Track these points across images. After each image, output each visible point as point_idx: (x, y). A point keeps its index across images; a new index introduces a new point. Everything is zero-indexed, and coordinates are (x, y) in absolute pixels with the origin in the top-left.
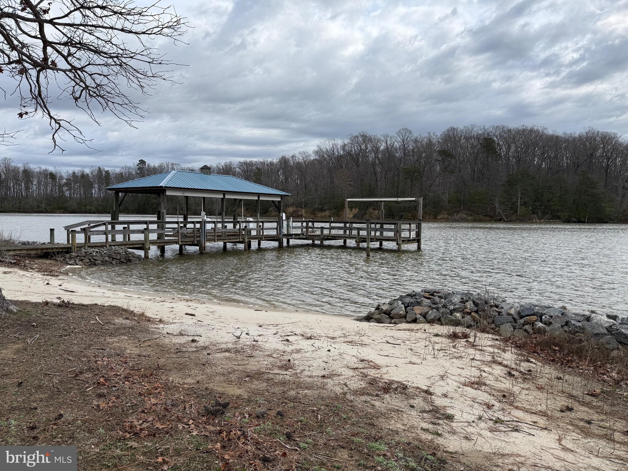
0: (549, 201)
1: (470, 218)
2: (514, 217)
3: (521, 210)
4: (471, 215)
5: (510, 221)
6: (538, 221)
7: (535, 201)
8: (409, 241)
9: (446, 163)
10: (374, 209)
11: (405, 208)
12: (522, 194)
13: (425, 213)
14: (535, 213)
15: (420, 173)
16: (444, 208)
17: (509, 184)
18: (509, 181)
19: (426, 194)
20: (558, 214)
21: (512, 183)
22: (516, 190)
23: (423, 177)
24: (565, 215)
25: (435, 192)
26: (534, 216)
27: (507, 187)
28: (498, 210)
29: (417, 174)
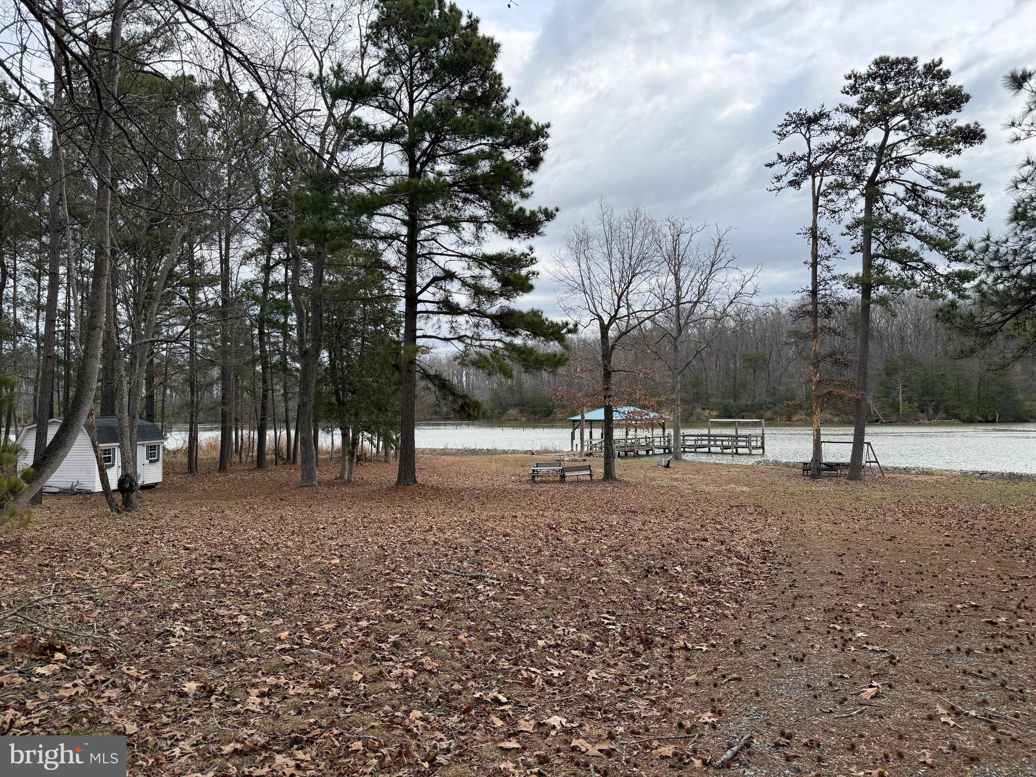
0: (941, 395)
1: (836, 419)
2: (894, 418)
3: (903, 407)
4: (837, 415)
5: (890, 423)
6: (927, 422)
7: (923, 396)
8: (757, 448)
9: (801, 346)
10: (704, 409)
11: (747, 406)
12: (904, 386)
13: (775, 413)
14: (922, 411)
15: (765, 360)
16: (800, 406)
17: (887, 374)
18: (886, 369)
19: (775, 388)
20: (955, 412)
21: (890, 371)
22: (896, 381)
23: (770, 365)
24: (966, 412)
25: (787, 385)
26: (921, 415)
27: (884, 377)
28: (873, 408)
29: (761, 362)
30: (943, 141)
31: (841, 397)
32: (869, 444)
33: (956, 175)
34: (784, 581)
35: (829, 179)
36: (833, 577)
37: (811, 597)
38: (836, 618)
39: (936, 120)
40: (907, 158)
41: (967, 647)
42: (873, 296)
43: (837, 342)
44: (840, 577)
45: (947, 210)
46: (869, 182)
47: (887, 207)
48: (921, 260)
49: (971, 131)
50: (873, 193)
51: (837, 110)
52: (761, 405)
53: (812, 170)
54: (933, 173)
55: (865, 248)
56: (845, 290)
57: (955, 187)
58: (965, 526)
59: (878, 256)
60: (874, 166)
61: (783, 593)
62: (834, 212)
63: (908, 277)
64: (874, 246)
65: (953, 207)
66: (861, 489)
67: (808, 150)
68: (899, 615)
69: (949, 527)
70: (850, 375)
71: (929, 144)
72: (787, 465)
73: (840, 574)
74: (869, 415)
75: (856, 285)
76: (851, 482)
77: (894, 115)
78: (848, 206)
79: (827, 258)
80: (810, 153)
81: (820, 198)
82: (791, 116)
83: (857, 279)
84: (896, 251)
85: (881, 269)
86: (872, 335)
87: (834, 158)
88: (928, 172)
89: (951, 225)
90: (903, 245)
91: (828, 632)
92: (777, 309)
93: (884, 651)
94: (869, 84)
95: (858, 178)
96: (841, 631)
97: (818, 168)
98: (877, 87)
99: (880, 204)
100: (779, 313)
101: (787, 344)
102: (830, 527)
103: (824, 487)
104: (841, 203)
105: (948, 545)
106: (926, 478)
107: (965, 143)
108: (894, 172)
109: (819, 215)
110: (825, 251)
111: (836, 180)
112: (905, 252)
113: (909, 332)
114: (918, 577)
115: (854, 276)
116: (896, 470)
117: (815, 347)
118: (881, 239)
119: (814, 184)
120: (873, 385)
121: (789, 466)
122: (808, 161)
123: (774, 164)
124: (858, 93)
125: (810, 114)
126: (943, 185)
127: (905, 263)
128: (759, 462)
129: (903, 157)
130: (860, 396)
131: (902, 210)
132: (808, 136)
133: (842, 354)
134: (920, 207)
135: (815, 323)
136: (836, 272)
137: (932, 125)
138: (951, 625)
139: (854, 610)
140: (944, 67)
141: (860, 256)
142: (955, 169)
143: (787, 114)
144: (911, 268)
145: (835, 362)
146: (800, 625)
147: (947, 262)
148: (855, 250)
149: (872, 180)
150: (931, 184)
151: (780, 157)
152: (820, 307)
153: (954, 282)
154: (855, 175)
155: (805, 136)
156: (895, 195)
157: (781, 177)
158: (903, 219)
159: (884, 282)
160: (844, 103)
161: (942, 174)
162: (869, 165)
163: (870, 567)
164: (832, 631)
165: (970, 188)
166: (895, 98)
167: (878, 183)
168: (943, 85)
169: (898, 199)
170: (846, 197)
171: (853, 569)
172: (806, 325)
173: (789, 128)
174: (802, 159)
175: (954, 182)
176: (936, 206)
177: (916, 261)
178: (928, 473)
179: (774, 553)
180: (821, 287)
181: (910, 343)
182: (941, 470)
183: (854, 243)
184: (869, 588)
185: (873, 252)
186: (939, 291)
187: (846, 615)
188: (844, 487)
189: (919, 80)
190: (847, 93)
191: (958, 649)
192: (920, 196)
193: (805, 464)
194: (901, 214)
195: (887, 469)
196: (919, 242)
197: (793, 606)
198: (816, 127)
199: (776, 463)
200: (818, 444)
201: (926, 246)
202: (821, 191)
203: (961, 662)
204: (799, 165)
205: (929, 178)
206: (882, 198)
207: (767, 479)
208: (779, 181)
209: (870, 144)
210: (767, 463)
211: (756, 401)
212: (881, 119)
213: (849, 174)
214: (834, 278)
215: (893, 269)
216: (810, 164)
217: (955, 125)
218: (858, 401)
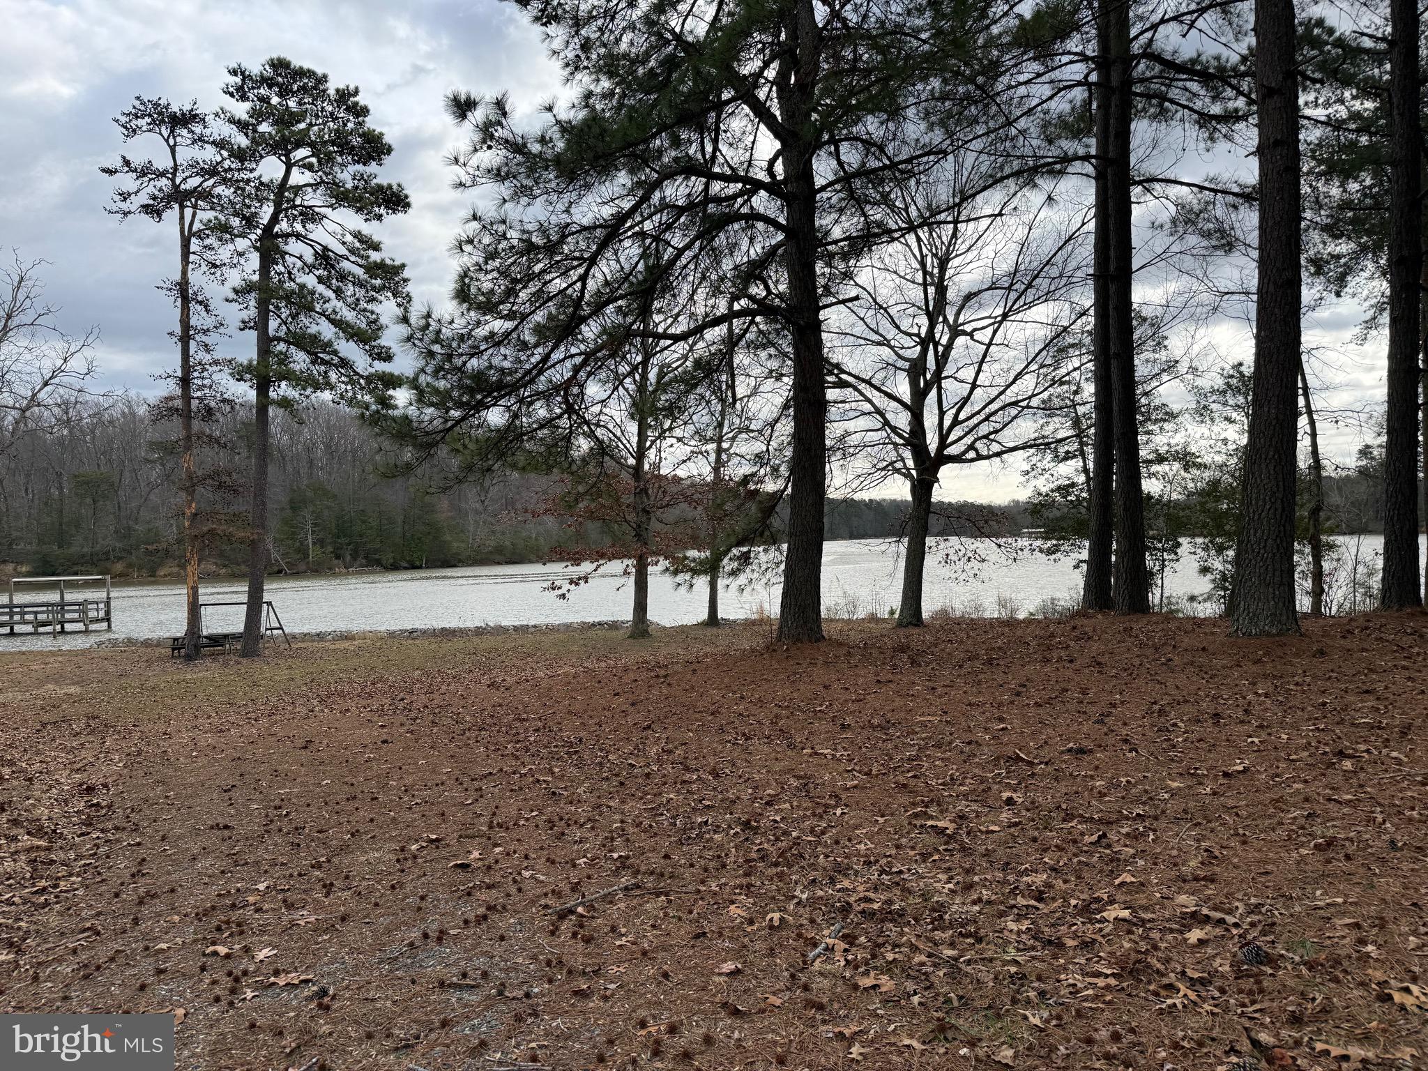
0: (361, 536)
1: (223, 571)
2: (302, 567)
3: (313, 552)
4: (225, 566)
6: (344, 571)
7: (338, 537)
8: (98, 621)
9: (169, 465)
11: (83, 556)
12: (315, 525)
13: (130, 565)
14: (338, 557)
15: (112, 485)
16: (167, 553)
17: (292, 508)
18: (291, 501)
19: (129, 528)
20: (377, 557)
21: (296, 505)
22: (304, 517)
23: (121, 492)
24: (388, 558)
25: (148, 523)
26: (336, 561)
27: (289, 512)
28: (274, 555)
29: (104, 486)
30: (361, 198)
31: (229, 537)
32: (269, 604)
33: (376, 247)
34: (123, 865)
35: (206, 215)
36: (213, 838)
37: (173, 891)
38: (219, 929)
39: (352, 169)
40: (317, 209)
41: (435, 926)
42: (273, 395)
43: (223, 459)
44: (227, 833)
45: (367, 292)
46: (264, 231)
47: (290, 273)
48: (335, 353)
49: (393, 194)
50: (270, 248)
51: (217, 115)
52: (107, 553)
53: (178, 196)
54: (349, 238)
55: (260, 324)
56: (232, 382)
57: (375, 262)
58: (401, 705)
59: (279, 339)
60: (271, 210)
61: (117, 895)
62: (215, 266)
63: (320, 374)
64: (273, 324)
65: (374, 288)
66: (261, 670)
67: (171, 164)
68: (328, 888)
69: (381, 712)
70: (242, 505)
71: (342, 197)
72: (147, 643)
73: (226, 827)
74: (269, 564)
75: (248, 376)
76: (244, 661)
77: (298, 145)
78: (235, 261)
79: (205, 332)
80: (175, 168)
81: (193, 240)
82: (143, 103)
83: (249, 368)
84: (303, 336)
85: (284, 359)
86: (271, 455)
87: (213, 186)
88: (343, 235)
89: (372, 313)
90: (313, 329)
91: (203, 969)
92: (130, 407)
93: (306, 981)
94: (262, 91)
95: (250, 221)
96: (228, 956)
97: (188, 194)
98: (275, 100)
99: (280, 268)
100: (133, 414)
101: (147, 461)
102: (211, 739)
103: (206, 671)
104: (224, 253)
105: (385, 742)
106: (345, 644)
107: (387, 207)
108: (298, 227)
109: (191, 266)
110: (202, 321)
111: (216, 218)
112: (315, 338)
113: (320, 453)
114: (351, 805)
115: (245, 363)
116: (306, 636)
117: (188, 462)
118: (283, 316)
119: (182, 218)
120: (274, 523)
121: (150, 645)
122: (173, 180)
123: (116, 172)
124: (248, 99)
125: (175, 108)
126: (362, 257)
127: (316, 354)
128: (100, 644)
129: (310, 207)
130: (256, 537)
131: (310, 280)
132: (171, 142)
133: (229, 475)
134: (334, 281)
135: (188, 427)
136: (218, 355)
137: (347, 175)
138: (409, 888)
139: (251, 899)
140: (361, 99)
141: (252, 335)
142: (376, 238)
143: (138, 98)
144: (324, 362)
145: (220, 487)
146: (148, 964)
147: (369, 360)
148: (245, 326)
149: (268, 229)
150: (347, 253)
151: (127, 163)
152: (194, 403)
153: (376, 387)
154: (244, 217)
155: (167, 141)
156: (300, 258)
157: (129, 194)
158: (313, 293)
159: (288, 376)
160: (227, 108)
161: (360, 241)
162: (265, 207)
163: (277, 802)
164: (210, 961)
165: (393, 267)
166: (299, 122)
167: (277, 236)
168: (360, 124)
169: (305, 264)
170: (231, 247)
171: (250, 813)
172: (174, 430)
173: (141, 122)
174: (162, 174)
175: (375, 256)
176: (354, 284)
177: (329, 353)
178: (347, 637)
179: (110, 806)
180: (196, 374)
181: (322, 468)
182: (364, 633)
183: (245, 315)
184: (276, 844)
185: (271, 332)
186: (359, 397)
187: (235, 915)
188: (235, 668)
189: (330, 108)
190: (232, 95)
191: (426, 936)
192: (333, 267)
193: (176, 639)
194: (310, 287)
195: (294, 637)
196: (334, 329)
197: (136, 921)
198: (184, 132)
199: (130, 642)
200: (194, 609)
201: (341, 334)
202: (195, 229)
203: (433, 965)
204: (159, 184)
205: (344, 243)
206: (283, 258)
207: (112, 669)
208: (125, 199)
209: (265, 179)
210: (114, 643)
211: (98, 548)
212: (282, 147)
213: (236, 214)
214: (216, 362)
215: (300, 360)
216: (176, 187)
217: (375, 181)
218: (253, 543)
